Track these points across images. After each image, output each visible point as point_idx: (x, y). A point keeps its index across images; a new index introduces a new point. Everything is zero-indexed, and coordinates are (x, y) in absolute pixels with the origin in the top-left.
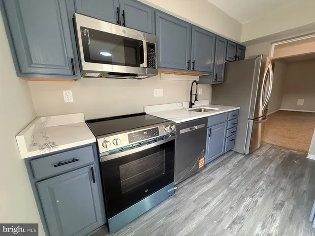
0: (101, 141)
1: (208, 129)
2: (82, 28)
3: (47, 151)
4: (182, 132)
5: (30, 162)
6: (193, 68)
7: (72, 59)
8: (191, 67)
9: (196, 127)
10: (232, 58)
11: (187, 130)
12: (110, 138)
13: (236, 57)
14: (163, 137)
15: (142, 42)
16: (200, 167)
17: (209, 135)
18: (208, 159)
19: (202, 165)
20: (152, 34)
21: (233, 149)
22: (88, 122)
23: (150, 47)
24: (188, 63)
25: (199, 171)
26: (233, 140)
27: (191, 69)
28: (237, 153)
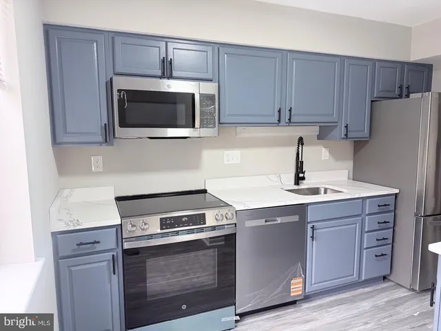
1: (309, 226)
2: (119, 91)
3: (72, 227)
4: (249, 224)
5: (56, 237)
6: (290, 120)
7: (105, 124)
8: (284, 118)
9: (279, 220)
11: (262, 222)
12: (139, 221)
13: (401, 87)
14: (214, 228)
15: (193, 95)
16: (292, 294)
17: (312, 237)
18: (314, 284)
19: (297, 291)
20: (210, 80)
21: (391, 278)
22: (118, 199)
23: (207, 99)
24: (279, 111)
25: (293, 303)
26: (382, 255)
27: (287, 121)
28: (398, 286)
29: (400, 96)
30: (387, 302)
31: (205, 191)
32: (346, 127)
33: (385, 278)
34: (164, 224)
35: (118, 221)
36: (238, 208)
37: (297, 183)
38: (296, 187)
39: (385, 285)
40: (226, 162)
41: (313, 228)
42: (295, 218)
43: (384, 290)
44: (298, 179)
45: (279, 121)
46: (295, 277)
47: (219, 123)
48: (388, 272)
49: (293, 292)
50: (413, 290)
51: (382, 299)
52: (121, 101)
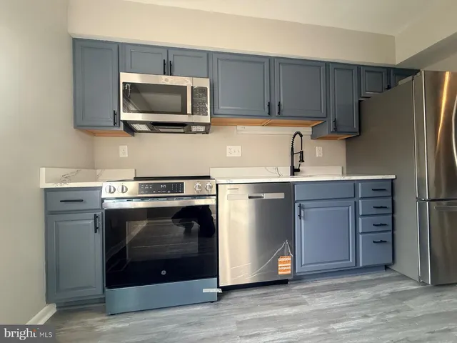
1: (296, 205)
6: (279, 113)
8: (275, 112)
16: (280, 273)
17: (300, 216)
18: (305, 265)
19: (286, 270)
21: (393, 268)
24: (269, 105)
26: (382, 242)
27: (277, 114)
28: (404, 277)
30: (392, 293)
31: (209, 177)
32: (335, 121)
33: (387, 267)
37: (293, 174)
39: (386, 275)
40: (228, 155)
41: (300, 206)
42: (281, 196)
43: (387, 280)
44: (294, 170)
45: (269, 113)
46: (281, 254)
47: (214, 114)
48: (390, 261)
49: (281, 271)
50: (424, 283)
51: (385, 289)
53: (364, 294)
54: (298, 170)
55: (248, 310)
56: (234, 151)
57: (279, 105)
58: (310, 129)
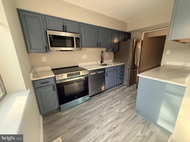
0: (57, 76)
1: (106, 73)
2: (49, 35)
3: (38, 79)
4: (91, 74)
5: (33, 82)
6: (100, 46)
7: (46, 46)
8: (98, 45)
9: (99, 72)
10: (123, 39)
11: (95, 73)
12: (60, 75)
13: (125, 38)
14: (82, 76)
15: (73, 37)
17: (107, 76)
18: (107, 87)
19: (103, 89)
20: (78, 33)
21: (122, 84)
22: (52, 70)
23: (77, 39)
24: (97, 43)
25: (102, 92)
26: (121, 79)
28: (124, 85)
29: (125, 40)
31: (78, 66)
32: (113, 48)
33: (121, 84)
34: (68, 75)
35: (54, 76)
36: (89, 70)
37: (101, 63)
38: (101, 64)
39: (121, 85)
40: (83, 58)
41: (107, 74)
42: (103, 72)
43: (121, 86)
44: (102, 62)
46: (103, 86)
47: (81, 46)
48: (122, 82)
50: (127, 86)
51: (121, 89)
52: (50, 39)
53: (118, 90)
54: (103, 62)
55: (97, 100)
56: (85, 57)
57: (100, 43)
58: (106, 49)
